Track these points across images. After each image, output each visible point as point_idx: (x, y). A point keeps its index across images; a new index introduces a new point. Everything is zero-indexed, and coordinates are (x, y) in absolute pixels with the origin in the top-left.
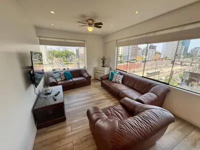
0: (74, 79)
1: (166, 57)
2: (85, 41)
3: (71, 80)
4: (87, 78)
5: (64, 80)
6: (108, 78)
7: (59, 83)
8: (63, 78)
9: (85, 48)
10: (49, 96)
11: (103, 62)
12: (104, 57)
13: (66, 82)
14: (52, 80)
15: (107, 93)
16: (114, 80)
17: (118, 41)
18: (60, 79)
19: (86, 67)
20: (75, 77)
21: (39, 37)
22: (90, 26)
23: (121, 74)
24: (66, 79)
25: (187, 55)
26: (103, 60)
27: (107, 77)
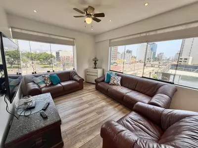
0: (64, 84)
1: (140, 61)
2: (74, 39)
3: (59, 85)
4: (79, 82)
5: (50, 85)
6: (103, 81)
7: (43, 89)
8: (49, 82)
9: (75, 47)
10: (33, 112)
11: (95, 64)
12: (96, 58)
13: (52, 87)
14: (32, 86)
15: (106, 98)
16: (111, 82)
17: (112, 41)
18: (44, 85)
19: (76, 69)
20: (63, 81)
21: (12, 28)
22: (88, 17)
23: (118, 75)
24: (52, 84)
25: (155, 59)
26: (95, 62)
27: (102, 79)
